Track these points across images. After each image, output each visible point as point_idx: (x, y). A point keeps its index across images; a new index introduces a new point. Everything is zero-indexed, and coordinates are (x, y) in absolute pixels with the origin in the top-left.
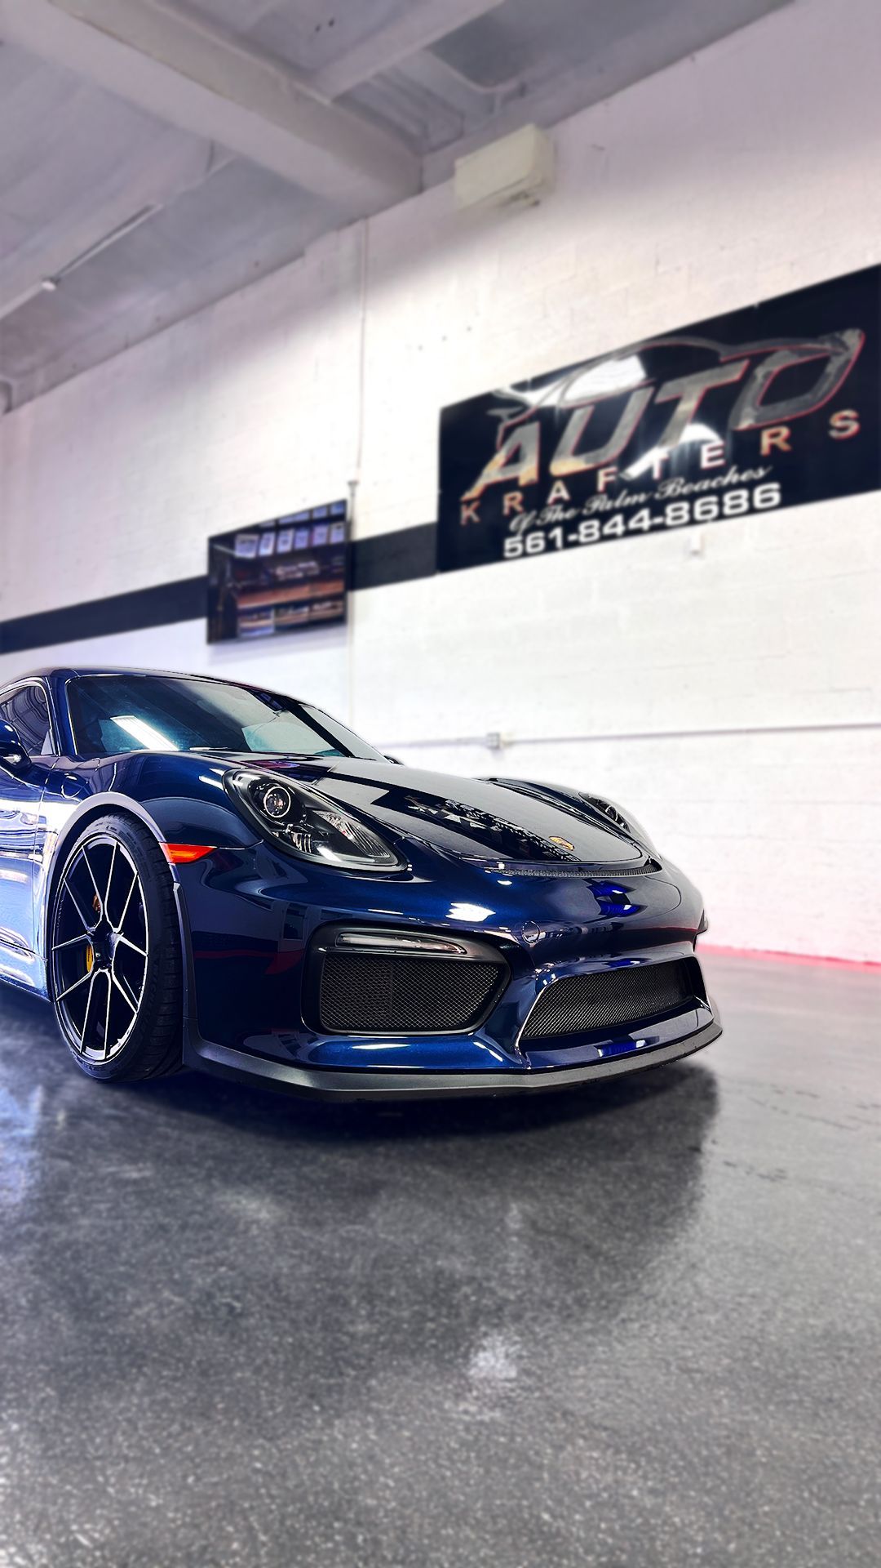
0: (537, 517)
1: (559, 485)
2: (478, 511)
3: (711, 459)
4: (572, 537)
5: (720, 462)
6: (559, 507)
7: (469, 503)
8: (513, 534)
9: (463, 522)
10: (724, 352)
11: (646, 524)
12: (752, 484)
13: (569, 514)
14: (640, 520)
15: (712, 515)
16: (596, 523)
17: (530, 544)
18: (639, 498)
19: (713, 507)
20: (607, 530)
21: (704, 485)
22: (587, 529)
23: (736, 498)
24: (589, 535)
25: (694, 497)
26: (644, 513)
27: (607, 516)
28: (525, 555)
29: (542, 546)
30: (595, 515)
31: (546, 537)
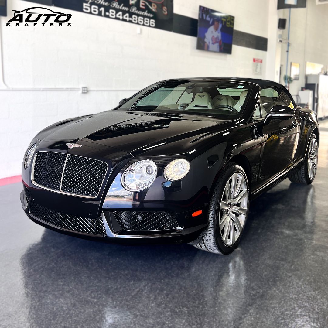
3: (142, 5)
4: (107, 14)
5: (144, 7)
8: (87, 2)
11: (128, 19)
12: (150, 18)
13: (106, 4)
14: (126, 17)
15: (142, 23)
16: (114, 11)
17: (93, 9)
18: (126, 9)
19: (142, 21)
20: (118, 16)
21: (140, 13)
22: (112, 12)
23: (147, 20)
24: (112, 15)
25: (138, 15)
26: (127, 15)
27: (117, 11)
28: (90, 13)
29: (97, 13)
30: (114, 8)
31: (99, 9)
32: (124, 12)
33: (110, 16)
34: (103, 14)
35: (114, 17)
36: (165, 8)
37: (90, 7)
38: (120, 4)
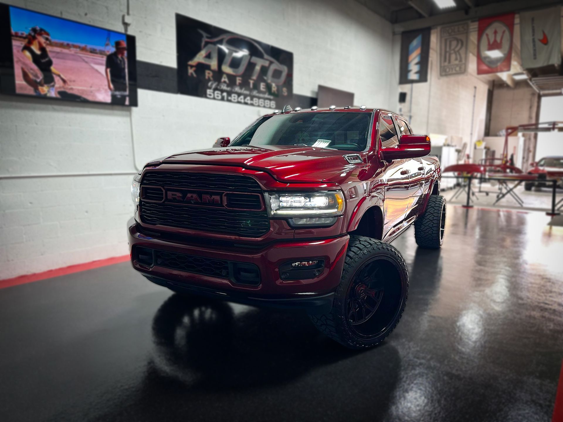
0: (218, 85)
1: (225, 76)
2: (195, 71)
3: (263, 88)
4: (230, 98)
6: (225, 85)
7: (192, 66)
8: (210, 88)
9: (189, 74)
10: (266, 56)
11: (249, 102)
12: (270, 100)
13: (229, 89)
14: (248, 100)
15: (263, 105)
16: (236, 96)
17: (216, 95)
18: (247, 92)
19: (263, 103)
20: (239, 100)
21: (261, 95)
22: (234, 97)
23: (267, 102)
24: (234, 99)
25: (259, 98)
26: (249, 98)
27: (239, 95)
28: (214, 98)
29: (220, 97)
30: (236, 93)
31: (221, 94)
32: (245, 96)
33: (233, 100)
34: (225, 98)
35: (236, 101)
36: (285, 89)
37: (214, 93)
38: (241, 88)
